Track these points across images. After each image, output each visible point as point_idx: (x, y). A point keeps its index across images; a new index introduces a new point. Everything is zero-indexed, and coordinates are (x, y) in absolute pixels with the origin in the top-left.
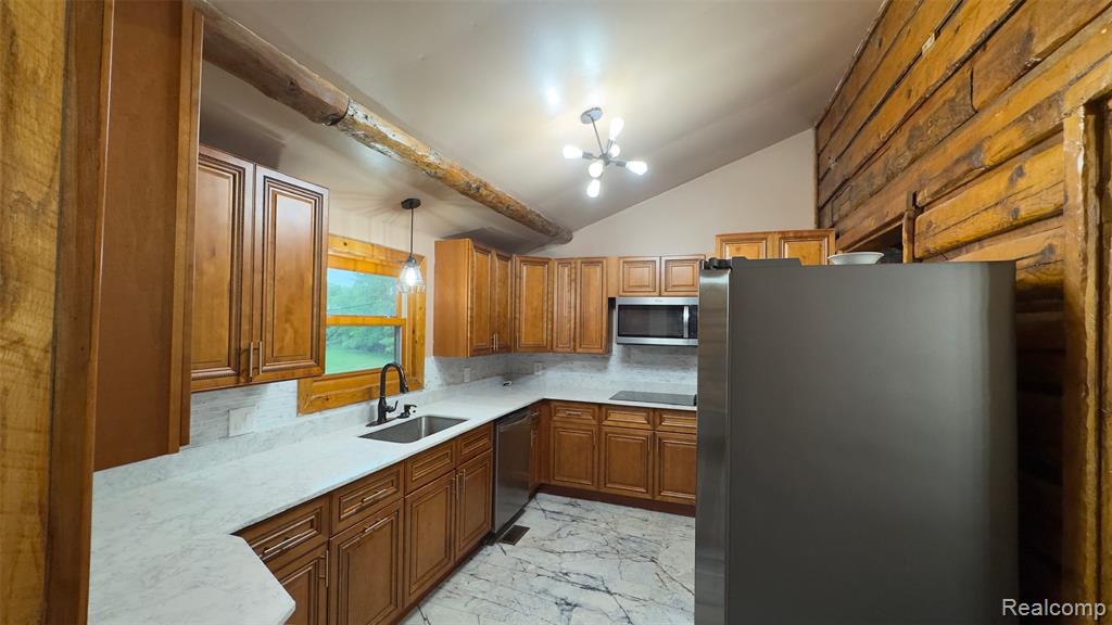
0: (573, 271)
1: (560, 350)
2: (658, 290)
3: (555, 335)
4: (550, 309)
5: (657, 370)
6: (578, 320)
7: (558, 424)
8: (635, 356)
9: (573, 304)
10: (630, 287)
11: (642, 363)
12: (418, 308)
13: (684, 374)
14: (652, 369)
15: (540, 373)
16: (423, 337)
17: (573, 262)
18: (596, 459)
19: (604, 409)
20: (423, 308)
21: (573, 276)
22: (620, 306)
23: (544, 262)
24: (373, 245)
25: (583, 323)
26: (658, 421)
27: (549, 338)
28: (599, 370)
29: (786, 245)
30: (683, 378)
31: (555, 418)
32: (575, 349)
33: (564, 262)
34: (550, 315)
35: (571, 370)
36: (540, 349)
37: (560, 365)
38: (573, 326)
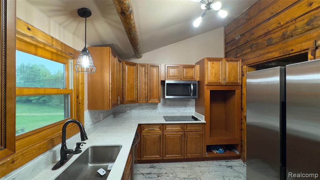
0: (146, 69)
1: (141, 102)
2: (180, 78)
3: (139, 96)
4: (137, 85)
5: (176, 107)
6: (149, 89)
7: (144, 134)
8: (167, 103)
9: (147, 83)
10: (170, 76)
11: (170, 105)
12: (80, 83)
13: (185, 108)
14: (174, 107)
15: (129, 112)
16: (83, 99)
17: (146, 65)
18: (161, 146)
19: (164, 126)
20: (83, 83)
21: (147, 71)
22: (167, 83)
23: (134, 64)
24: (52, 38)
25: (150, 90)
26: (185, 128)
27: (137, 97)
28: (154, 109)
29: (228, 63)
30: (185, 110)
31: (143, 132)
32: (148, 101)
33: (143, 65)
34: (137, 87)
35: (142, 109)
36: (133, 102)
37: (138, 108)
38: (147, 92)
